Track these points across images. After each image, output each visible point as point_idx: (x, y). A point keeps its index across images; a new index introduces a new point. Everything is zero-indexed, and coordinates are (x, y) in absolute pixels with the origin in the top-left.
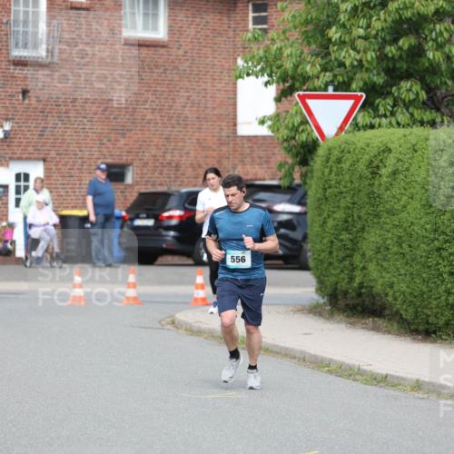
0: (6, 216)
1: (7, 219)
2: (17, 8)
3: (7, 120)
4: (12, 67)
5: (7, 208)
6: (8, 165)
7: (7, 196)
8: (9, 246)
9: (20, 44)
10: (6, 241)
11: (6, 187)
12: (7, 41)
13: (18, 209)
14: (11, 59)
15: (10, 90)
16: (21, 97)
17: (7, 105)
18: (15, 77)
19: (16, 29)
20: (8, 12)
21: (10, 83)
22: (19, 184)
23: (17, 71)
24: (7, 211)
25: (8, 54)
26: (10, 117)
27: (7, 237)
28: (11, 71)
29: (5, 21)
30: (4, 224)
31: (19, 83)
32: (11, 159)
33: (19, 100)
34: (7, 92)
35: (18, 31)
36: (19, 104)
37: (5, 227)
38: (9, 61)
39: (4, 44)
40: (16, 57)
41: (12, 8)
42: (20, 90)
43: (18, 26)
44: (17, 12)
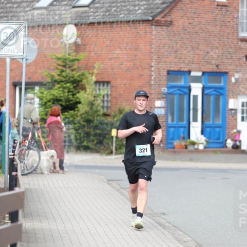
0: (235, 126)
1: (236, 128)
2: (243, 9)
3: (237, 72)
4: (240, 43)
5: (236, 122)
6: (237, 98)
7: (236, 115)
8: (238, 143)
9: (244, 30)
10: (236, 141)
11: (236, 110)
12: (237, 28)
13: (243, 122)
14: (239, 38)
15: (238, 56)
16: (244, 59)
17: (237, 64)
18: (241, 48)
19: (242, 21)
20: (238, 11)
21: (238, 51)
22: (243, 108)
23: (243, 45)
24: (236, 124)
25: (237, 35)
26: (239, 70)
27: (236, 138)
28: (239, 45)
29: (236, 16)
30: (235, 131)
31: (243, 51)
32: (239, 94)
33: (243, 61)
34: (237, 56)
35: (243, 23)
36: (244, 63)
37: (235, 133)
38: (238, 39)
39: (236, 29)
40: (242, 37)
41: (240, 9)
42: (244, 56)
43: (243, 19)
44: (242, 12)
